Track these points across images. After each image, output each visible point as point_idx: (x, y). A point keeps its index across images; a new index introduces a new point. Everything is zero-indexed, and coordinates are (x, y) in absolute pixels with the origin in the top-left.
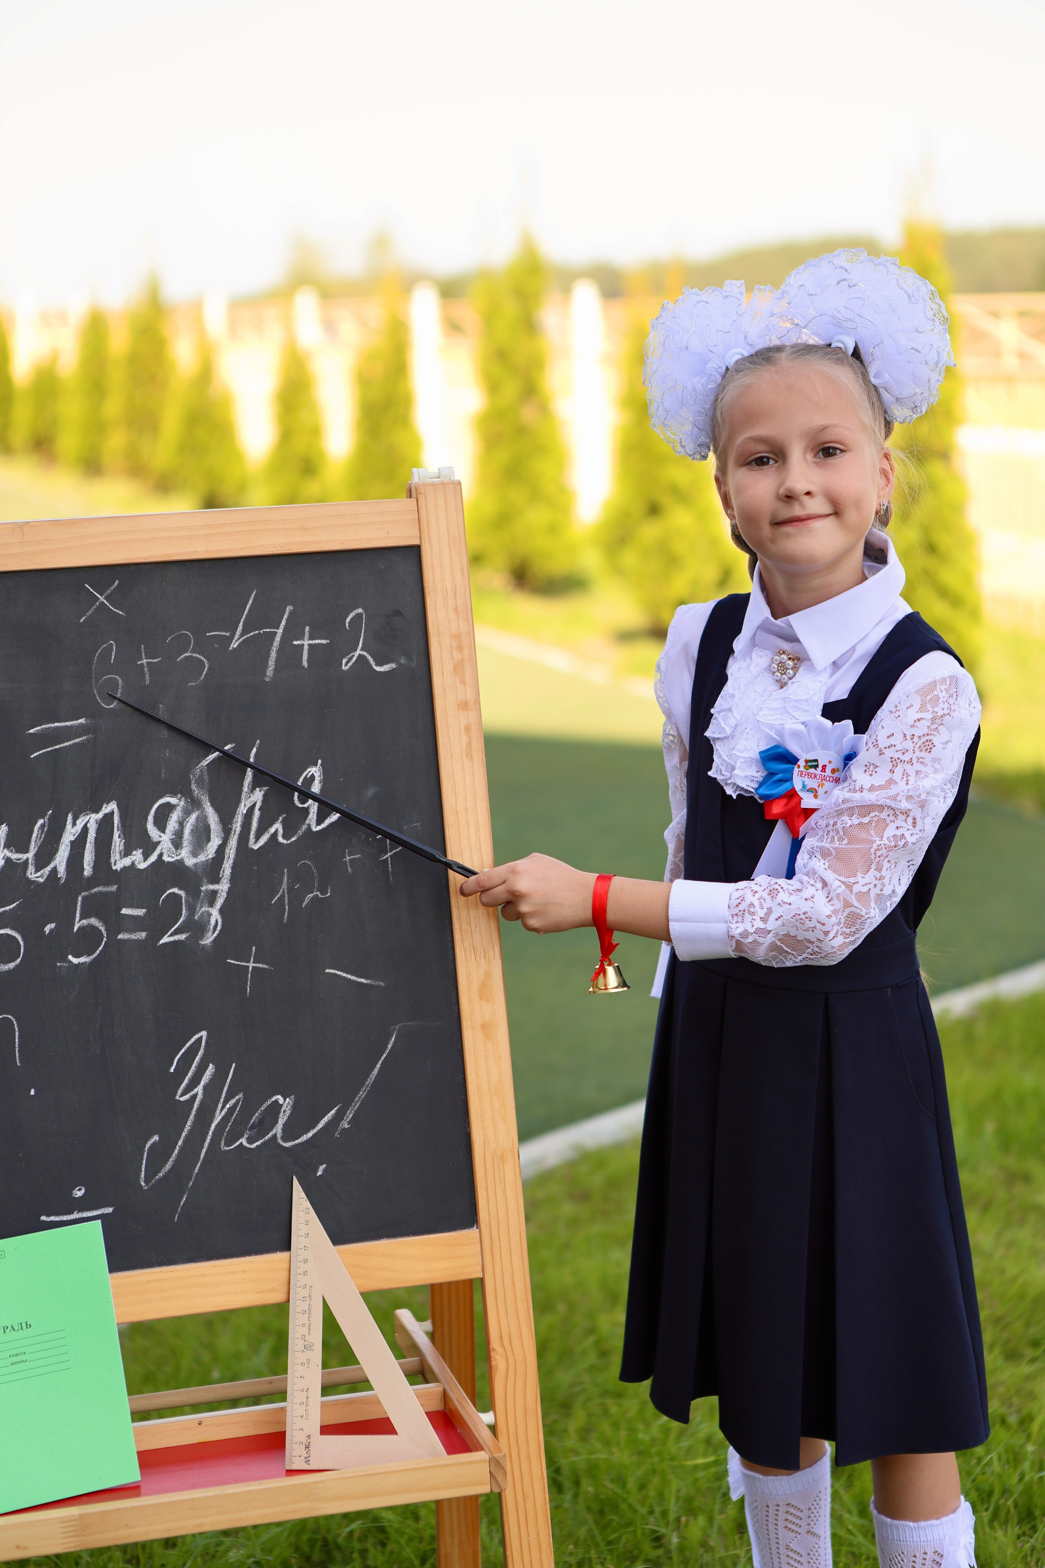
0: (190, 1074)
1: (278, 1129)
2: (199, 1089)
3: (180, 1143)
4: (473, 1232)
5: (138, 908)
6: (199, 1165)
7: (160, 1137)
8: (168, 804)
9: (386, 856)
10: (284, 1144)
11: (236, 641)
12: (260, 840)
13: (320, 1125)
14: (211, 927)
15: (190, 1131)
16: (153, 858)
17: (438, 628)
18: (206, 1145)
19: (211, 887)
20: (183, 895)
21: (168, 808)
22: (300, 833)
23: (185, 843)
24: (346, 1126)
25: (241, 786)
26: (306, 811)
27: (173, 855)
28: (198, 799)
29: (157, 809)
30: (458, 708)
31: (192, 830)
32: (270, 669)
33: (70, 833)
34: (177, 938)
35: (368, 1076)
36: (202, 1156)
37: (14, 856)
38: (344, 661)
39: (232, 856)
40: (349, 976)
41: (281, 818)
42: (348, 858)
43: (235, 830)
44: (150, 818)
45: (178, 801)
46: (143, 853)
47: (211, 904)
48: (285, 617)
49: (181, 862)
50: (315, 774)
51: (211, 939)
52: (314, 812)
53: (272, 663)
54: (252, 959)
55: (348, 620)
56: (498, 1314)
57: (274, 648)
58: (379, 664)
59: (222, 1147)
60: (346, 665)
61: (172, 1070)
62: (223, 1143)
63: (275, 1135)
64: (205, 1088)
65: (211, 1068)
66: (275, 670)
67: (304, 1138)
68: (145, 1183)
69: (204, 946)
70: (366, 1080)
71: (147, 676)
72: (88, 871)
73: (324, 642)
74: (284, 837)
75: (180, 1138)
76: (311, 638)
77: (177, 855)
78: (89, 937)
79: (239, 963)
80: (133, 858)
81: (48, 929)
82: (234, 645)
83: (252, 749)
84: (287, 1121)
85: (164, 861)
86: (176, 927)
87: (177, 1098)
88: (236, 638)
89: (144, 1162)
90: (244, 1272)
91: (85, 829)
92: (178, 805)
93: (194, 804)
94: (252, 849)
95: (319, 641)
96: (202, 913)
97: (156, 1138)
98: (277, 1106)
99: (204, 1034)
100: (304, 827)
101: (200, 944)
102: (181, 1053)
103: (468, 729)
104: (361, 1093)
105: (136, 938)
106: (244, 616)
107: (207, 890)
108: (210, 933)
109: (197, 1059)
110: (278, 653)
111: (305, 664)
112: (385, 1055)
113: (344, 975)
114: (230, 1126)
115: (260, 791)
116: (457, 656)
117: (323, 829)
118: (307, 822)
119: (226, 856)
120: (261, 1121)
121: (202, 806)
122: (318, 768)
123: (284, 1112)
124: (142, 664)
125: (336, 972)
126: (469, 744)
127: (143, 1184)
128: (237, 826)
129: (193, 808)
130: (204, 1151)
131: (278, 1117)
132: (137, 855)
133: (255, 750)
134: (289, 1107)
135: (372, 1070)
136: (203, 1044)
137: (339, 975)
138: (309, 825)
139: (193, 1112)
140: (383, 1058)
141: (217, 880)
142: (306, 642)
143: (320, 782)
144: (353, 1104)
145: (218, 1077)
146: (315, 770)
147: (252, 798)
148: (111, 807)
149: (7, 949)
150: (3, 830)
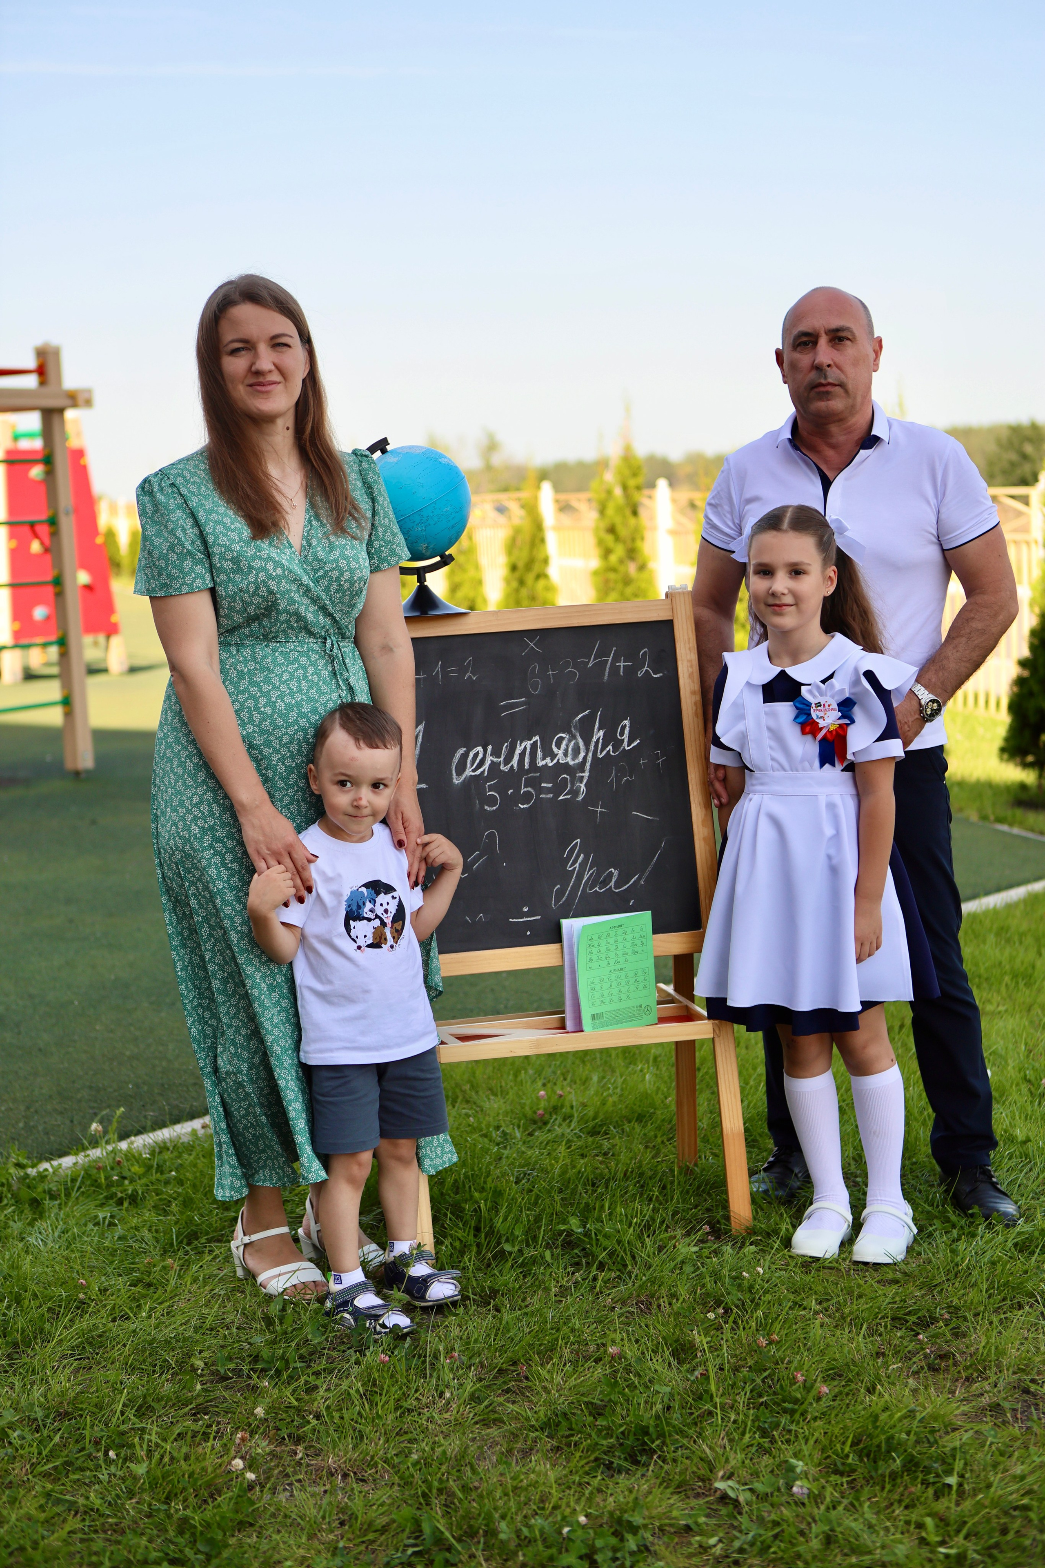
0: (573, 859)
1: (612, 884)
2: (577, 865)
3: (569, 889)
5: (549, 783)
6: (577, 899)
8: (562, 737)
9: (659, 761)
10: (615, 891)
12: (603, 754)
13: (631, 882)
14: (582, 793)
15: (574, 884)
16: (555, 761)
17: (681, 657)
18: (581, 890)
19: (581, 775)
20: (569, 778)
21: (562, 739)
22: (620, 750)
23: (569, 755)
24: (642, 883)
25: (594, 729)
26: (623, 741)
27: (564, 760)
28: (575, 735)
29: (557, 739)
30: (691, 694)
31: (572, 749)
32: (606, 676)
33: (519, 750)
34: (566, 797)
35: (652, 861)
36: (579, 895)
37: (495, 760)
38: (639, 672)
39: (590, 761)
40: (643, 815)
41: (612, 744)
42: (642, 762)
43: (591, 749)
44: (554, 743)
45: (566, 735)
46: (551, 759)
47: (581, 782)
48: (613, 653)
49: (567, 763)
50: (627, 724)
51: (582, 798)
52: (626, 741)
53: (607, 673)
54: (600, 807)
55: (641, 654)
57: (608, 667)
58: (654, 674)
59: (587, 891)
60: (640, 674)
61: (565, 857)
62: (588, 889)
63: (611, 886)
64: (580, 864)
65: (582, 856)
66: (608, 677)
67: (624, 888)
68: (554, 906)
69: (578, 801)
70: (651, 864)
71: (552, 679)
72: (527, 766)
73: (630, 664)
74: (613, 752)
75: (570, 884)
76: (624, 662)
77: (566, 760)
78: (527, 797)
79: (594, 809)
80: (546, 761)
81: (510, 792)
82: (590, 665)
83: (599, 713)
84: (617, 880)
85: (560, 763)
86: (566, 792)
87: (568, 869)
88: (591, 662)
89: (554, 897)
91: (525, 748)
92: (566, 737)
93: (573, 737)
94: (599, 758)
95: (628, 664)
96: (577, 786)
97: (559, 887)
98: (611, 874)
99: (579, 841)
100: (622, 748)
102: (569, 849)
104: (649, 869)
105: (548, 797)
106: (594, 653)
107: (579, 776)
108: (581, 795)
109: (576, 852)
110: (609, 669)
111: (622, 674)
112: (659, 851)
113: (641, 815)
114: (591, 882)
115: (602, 732)
116: (690, 670)
117: (630, 749)
118: (623, 745)
119: (587, 761)
120: (604, 880)
121: (577, 738)
122: (628, 721)
123: (615, 876)
124: (550, 674)
125: (637, 813)
126: (696, 710)
128: (592, 747)
129: (572, 739)
130: (580, 893)
131: (612, 879)
132: (548, 760)
134: (617, 874)
135: (655, 856)
136: (579, 845)
137: (638, 815)
138: (624, 747)
139: (575, 876)
140: (659, 853)
141: (583, 771)
142: (622, 664)
143: (629, 728)
144: (645, 874)
145: (586, 859)
146: (626, 722)
147: (599, 734)
148: (537, 738)
149: (492, 801)
150: (490, 748)
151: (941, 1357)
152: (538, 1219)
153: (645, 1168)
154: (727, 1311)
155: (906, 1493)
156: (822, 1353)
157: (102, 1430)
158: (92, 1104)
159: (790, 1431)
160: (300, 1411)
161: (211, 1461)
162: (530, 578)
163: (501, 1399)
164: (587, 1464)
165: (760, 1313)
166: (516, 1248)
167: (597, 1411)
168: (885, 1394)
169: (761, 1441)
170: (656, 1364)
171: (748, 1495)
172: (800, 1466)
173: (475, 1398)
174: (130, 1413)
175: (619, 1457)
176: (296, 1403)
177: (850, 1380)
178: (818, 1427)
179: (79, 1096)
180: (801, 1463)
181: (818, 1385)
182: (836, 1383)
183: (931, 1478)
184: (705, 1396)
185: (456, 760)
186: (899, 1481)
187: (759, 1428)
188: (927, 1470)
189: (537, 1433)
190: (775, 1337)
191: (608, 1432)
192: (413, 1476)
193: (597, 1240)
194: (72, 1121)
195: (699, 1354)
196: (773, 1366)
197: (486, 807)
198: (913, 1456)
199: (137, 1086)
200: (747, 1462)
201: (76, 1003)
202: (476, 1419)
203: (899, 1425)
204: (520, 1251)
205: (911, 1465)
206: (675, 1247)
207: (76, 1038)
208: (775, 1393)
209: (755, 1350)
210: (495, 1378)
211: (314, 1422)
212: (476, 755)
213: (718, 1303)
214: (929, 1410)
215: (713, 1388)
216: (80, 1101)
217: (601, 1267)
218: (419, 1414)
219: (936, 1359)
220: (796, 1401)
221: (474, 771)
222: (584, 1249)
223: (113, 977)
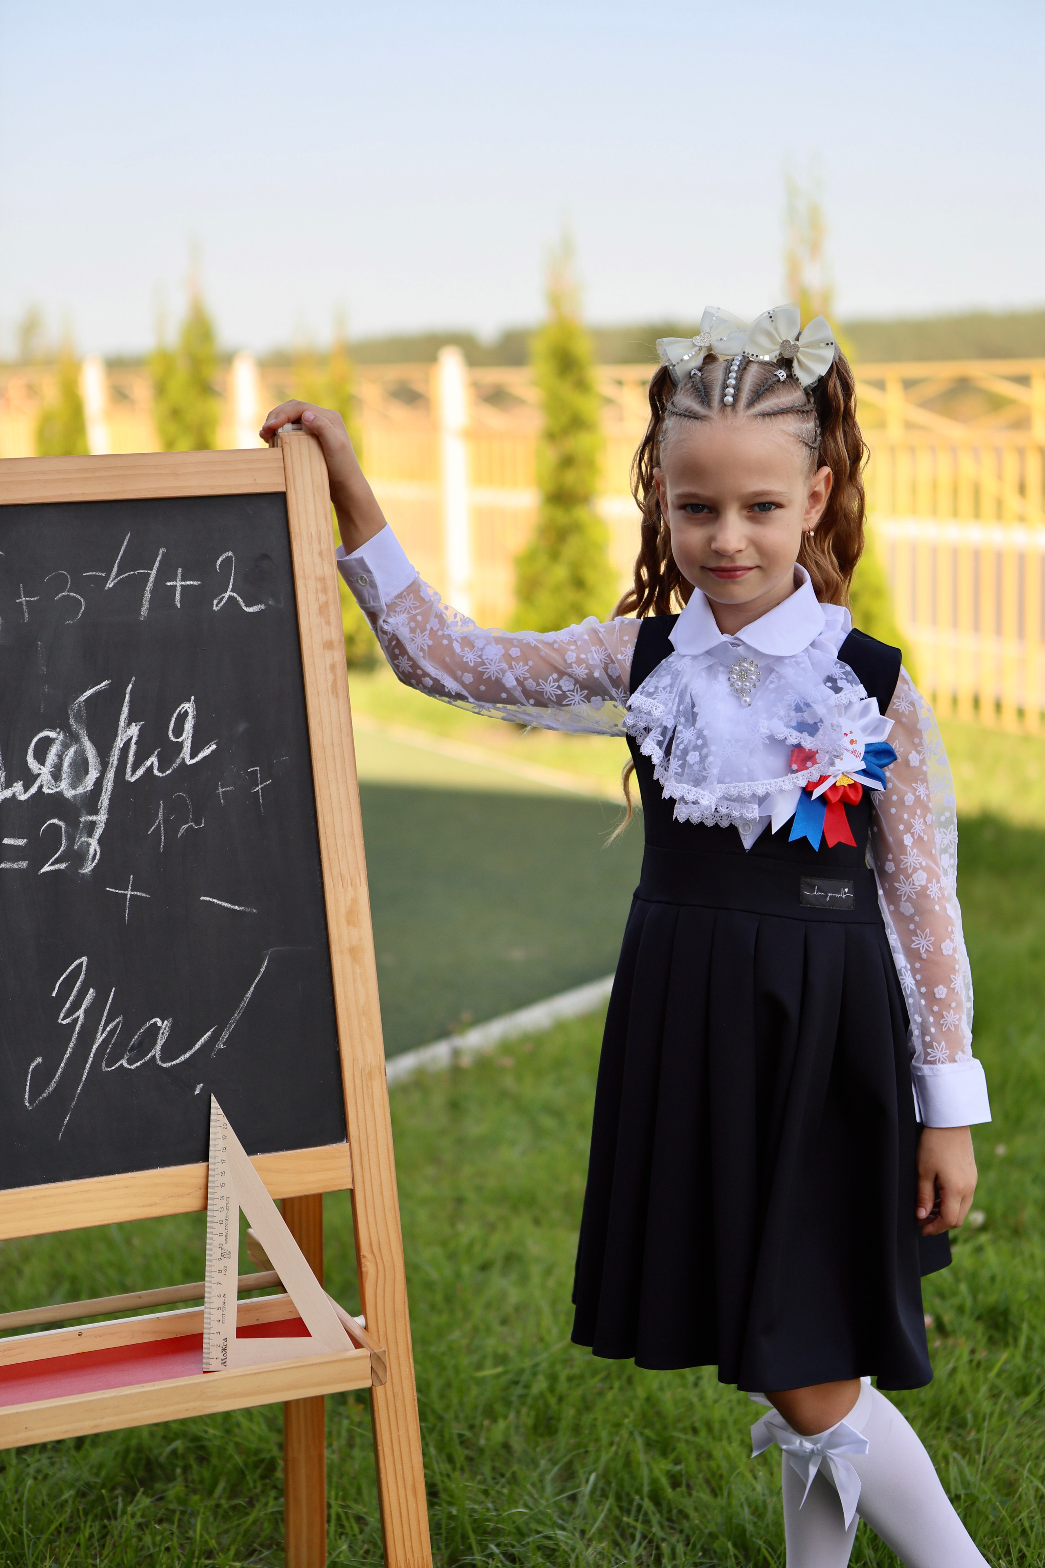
0: (71, 998)
1: (157, 1051)
2: (81, 1013)
3: (63, 1065)
4: (343, 1146)
5: (19, 838)
6: (81, 1085)
7: (43, 1059)
8: (48, 737)
9: (257, 789)
10: (163, 1065)
11: (112, 581)
12: (137, 773)
13: (197, 1046)
14: (91, 857)
15: (72, 1053)
16: (33, 790)
17: (304, 570)
18: (88, 1066)
19: (90, 818)
20: (63, 826)
21: (48, 742)
22: (175, 766)
23: (64, 776)
24: (222, 1047)
25: (118, 721)
26: (180, 745)
27: (53, 787)
28: (76, 733)
29: (37, 743)
30: (324, 648)
31: (71, 763)
32: (144, 608)
34: (57, 867)
35: (243, 999)
36: (84, 1077)
38: (215, 602)
39: (110, 788)
40: (223, 904)
41: (156, 752)
42: (221, 790)
43: (112, 763)
44: (30, 752)
45: (57, 734)
46: (24, 785)
47: (90, 835)
48: (159, 559)
49: (60, 794)
50: (188, 710)
51: (90, 868)
52: (188, 747)
53: (145, 603)
54: (130, 888)
55: (219, 562)
56: (368, 1223)
57: (148, 589)
58: (246, 606)
59: (103, 1068)
60: (217, 606)
61: (54, 995)
62: (104, 1064)
63: (154, 1055)
64: (86, 1011)
65: (92, 992)
66: (149, 609)
67: (182, 1059)
68: (29, 1103)
69: (83, 874)
70: (241, 1003)
71: (26, 614)
73: (195, 583)
74: (159, 770)
75: (62, 1060)
76: (183, 580)
77: (56, 788)
79: (117, 891)
80: (14, 790)
82: (110, 585)
83: (128, 686)
84: (165, 1042)
85: (44, 793)
86: (56, 856)
87: (59, 1021)
88: (111, 578)
89: (28, 1084)
90: (126, 1187)
92: (57, 739)
93: (73, 738)
94: (129, 782)
95: (192, 583)
96: (81, 843)
97: (39, 1060)
98: (155, 1029)
99: (84, 959)
100: (179, 761)
101: (80, 873)
102: (63, 978)
103: (333, 667)
104: (236, 1015)
105: (17, 867)
106: (119, 557)
107: (85, 820)
108: (90, 862)
109: (78, 983)
110: (152, 593)
111: (178, 604)
112: (258, 979)
113: (219, 902)
114: (111, 1048)
115: (136, 726)
116: (322, 598)
117: (197, 762)
118: (181, 755)
119: (104, 788)
120: (140, 1043)
121: (80, 740)
122: (191, 704)
123: (163, 1034)
124: (21, 602)
125: (211, 899)
126: (335, 681)
127: (27, 1104)
128: (114, 760)
129: (71, 742)
130: (86, 1072)
131: (157, 1039)
132: (18, 787)
133: (130, 686)
134: (167, 1029)
135: (246, 993)
136: (84, 969)
137: (213, 903)
138: (183, 759)
139: (75, 1035)
140: (256, 981)
141: (95, 811)
143: (193, 718)
144: (228, 1026)
145: (99, 1000)
146: (188, 707)
147: (128, 732)
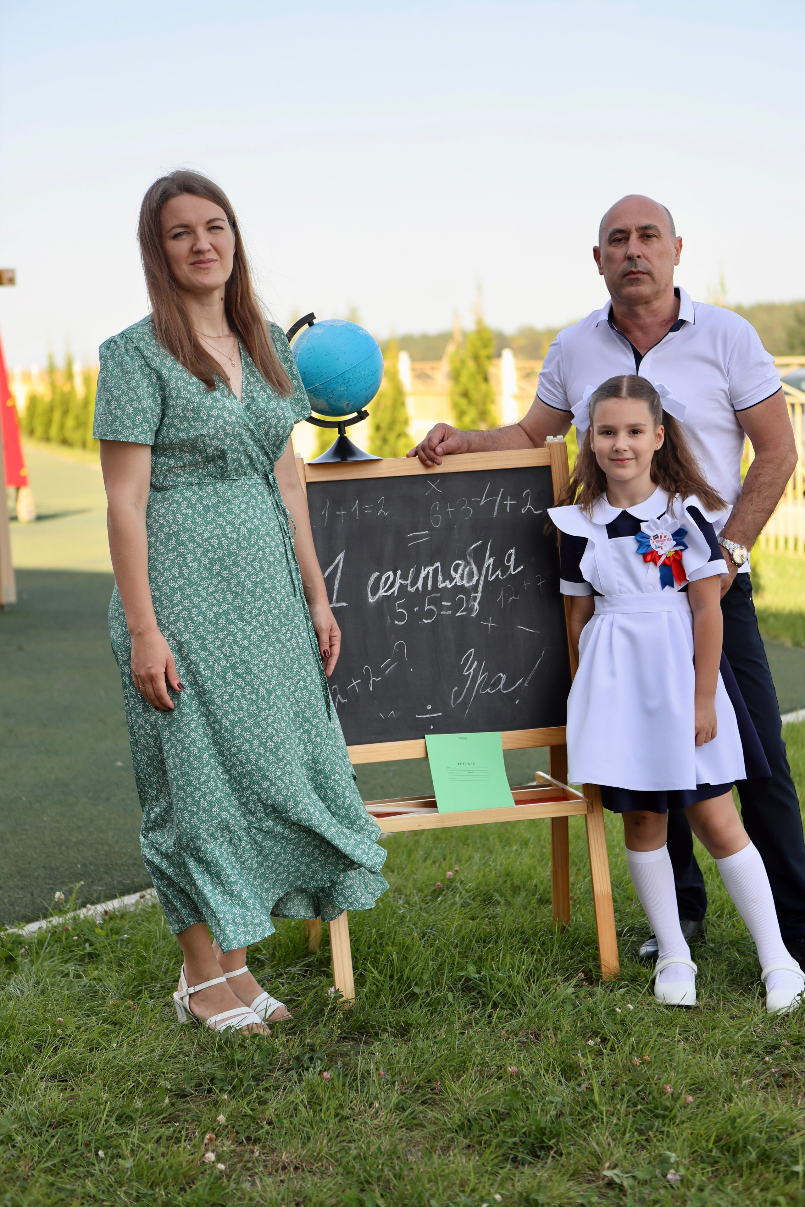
0: (468, 665)
1: (501, 686)
2: (472, 670)
5: (448, 602)
6: (472, 698)
7: (458, 688)
8: (459, 563)
9: (540, 584)
10: (504, 692)
12: (493, 577)
13: (517, 685)
14: (475, 610)
15: (469, 686)
16: (453, 584)
18: (475, 691)
19: (475, 595)
20: (465, 598)
21: (458, 565)
22: (507, 575)
23: (465, 578)
24: (526, 686)
25: (486, 557)
26: (509, 566)
27: (460, 583)
29: (454, 565)
31: (467, 573)
32: (495, 513)
33: (423, 574)
34: (462, 614)
36: (474, 695)
37: (403, 582)
38: (523, 509)
39: (482, 583)
40: (527, 629)
41: (500, 569)
42: (525, 584)
43: (483, 574)
44: (452, 569)
45: (462, 562)
46: (450, 582)
47: (475, 601)
48: (501, 493)
49: (463, 585)
51: (475, 615)
52: (512, 567)
53: (496, 510)
54: (490, 622)
55: (524, 494)
57: (497, 505)
58: (535, 511)
60: (524, 511)
61: (462, 663)
62: (481, 691)
63: (500, 688)
64: (474, 670)
65: (476, 662)
66: (497, 513)
67: (511, 690)
68: (453, 705)
69: (472, 617)
70: (533, 668)
71: (450, 515)
72: (430, 588)
74: (501, 576)
75: (465, 689)
76: (510, 501)
77: (462, 583)
78: (430, 613)
79: (485, 624)
81: (416, 609)
82: (482, 503)
83: (489, 543)
84: (504, 683)
85: (457, 585)
86: (462, 610)
87: (464, 673)
88: (483, 501)
89: (452, 697)
91: (428, 572)
92: (462, 564)
93: (468, 563)
94: (490, 581)
95: (514, 502)
96: (472, 605)
97: (456, 688)
98: (500, 678)
99: (473, 650)
100: (509, 573)
102: (465, 657)
104: (532, 674)
105: (447, 614)
106: (486, 493)
107: (473, 596)
108: (475, 612)
109: (471, 659)
111: (508, 511)
113: (525, 629)
114: (484, 685)
115: (492, 559)
117: (516, 573)
118: (510, 570)
119: (480, 583)
120: (495, 683)
121: (471, 564)
122: (514, 550)
123: (503, 679)
124: (448, 511)
125: (522, 627)
128: (484, 572)
129: (467, 565)
130: (474, 693)
131: (501, 682)
132: (447, 582)
134: (505, 678)
135: (536, 665)
136: (473, 654)
137: (522, 629)
138: (511, 572)
139: (470, 679)
140: (540, 660)
141: (477, 592)
142: (509, 503)
143: (515, 556)
144: (529, 678)
145: (479, 666)
146: (512, 551)
147: (489, 561)
148: (438, 564)
149: (401, 617)
150: (399, 572)
151: (784, 1076)
152: (441, 967)
153: (526, 928)
154: (604, 1040)
155: (761, 1179)
156: (686, 1072)
157: (90, 1135)
158: (48, 881)
159: (662, 1132)
160: (254, 1118)
161: (184, 1158)
162: (392, 437)
163: (422, 1108)
164: (496, 1157)
165: (633, 1039)
166: (424, 991)
167: (501, 1117)
168: (739, 1104)
169: (640, 1138)
170: (548, 1080)
171: (631, 1181)
172: (673, 1157)
173: (400, 1108)
174: (112, 1122)
175: (523, 1152)
176: (250, 1112)
177: (709, 1093)
178: (686, 1128)
179: (36, 874)
180: (674, 1155)
181: (683, 1096)
182: (698, 1095)
183: (781, 1167)
184: (591, 1105)
185: (371, 582)
186: (754, 1170)
187: (637, 1129)
188: (778, 1162)
189: (452, 1135)
190: (647, 1058)
191: (513, 1132)
192: (354, 1167)
193: (491, 984)
194: (32, 895)
195: (583, 1073)
196: (646, 1082)
197: (396, 622)
198: (765, 1150)
199: (84, 866)
200: (628, 1155)
201: (24, 799)
202: (402, 1124)
203: (753, 1127)
204: (427, 993)
205: (764, 1157)
206: (556, 990)
207: (27, 827)
208: (647, 1103)
209: (629, 1069)
210: (414, 1092)
211: (267, 1127)
212: (388, 578)
213: (596, 1034)
214: (776, 1115)
215: (596, 1097)
216: (37, 878)
217: (495, 1006)
218: (354, 1120)
219: (779, 1077)
220: (666, 1108)
221: (386, 592)
222: (480, 992)
223: (53, 777)
